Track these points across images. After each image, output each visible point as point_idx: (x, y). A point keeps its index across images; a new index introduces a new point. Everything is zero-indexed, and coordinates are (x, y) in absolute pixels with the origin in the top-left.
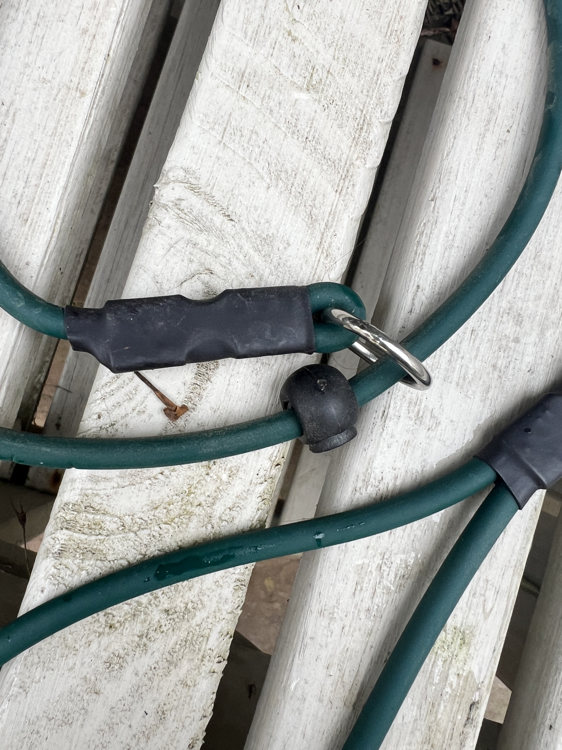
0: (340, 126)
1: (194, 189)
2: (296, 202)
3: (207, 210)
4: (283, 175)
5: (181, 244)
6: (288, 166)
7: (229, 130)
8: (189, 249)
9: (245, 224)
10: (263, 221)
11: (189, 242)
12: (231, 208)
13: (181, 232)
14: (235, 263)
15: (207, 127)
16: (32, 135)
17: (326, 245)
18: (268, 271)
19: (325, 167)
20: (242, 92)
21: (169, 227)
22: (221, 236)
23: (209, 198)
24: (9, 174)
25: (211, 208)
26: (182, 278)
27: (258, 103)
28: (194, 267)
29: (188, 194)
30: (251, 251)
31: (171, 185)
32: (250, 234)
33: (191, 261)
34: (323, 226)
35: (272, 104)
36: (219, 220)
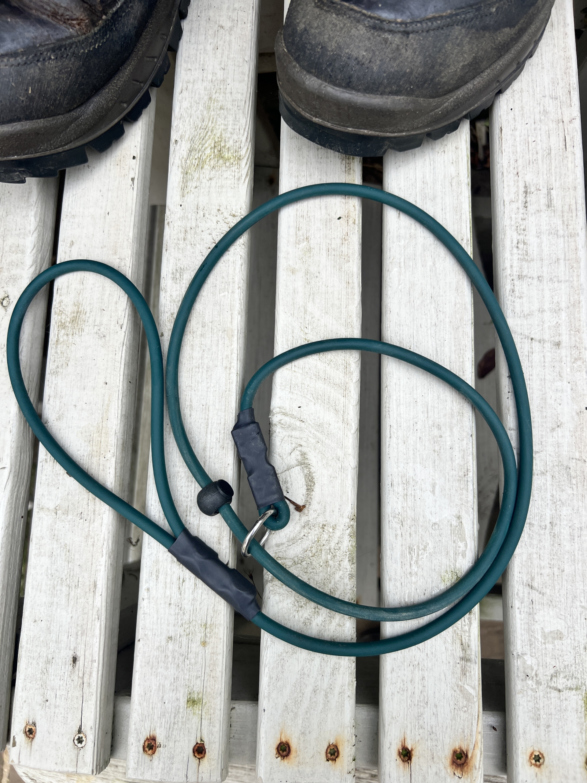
0: (337, 369)
1: (285, 414)
2: (328, 406)
3: (293, 421)
4: (319, 397)
5: (286, 438)
6: (321, 393)
7: (292, 386)
8: (290, 439)
9: (310, 422)
10: (316, 418)
11: (289, 436)
12: (302, 417)
13: (285, 433)
14: (310, 439)
15: (283, 388)
16: (217, 414)
17: (346, 420)
18: (324, 438)
19: (336, 388)
20: (293, 369)
21: (279, 433)
22: (301, 430)
23: (292, 416)
24: (212, 432)
25: (294, 420)
26: (290, 451)
27: (301, 372)
28: (294, 445)
29: (283, 417)
30: (315, 432)
31: (276, 415)
32: (313, 425)
33: (292, 443)
34: (342, 412)
35: (306, 370)
36: (298, 423)
